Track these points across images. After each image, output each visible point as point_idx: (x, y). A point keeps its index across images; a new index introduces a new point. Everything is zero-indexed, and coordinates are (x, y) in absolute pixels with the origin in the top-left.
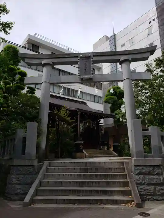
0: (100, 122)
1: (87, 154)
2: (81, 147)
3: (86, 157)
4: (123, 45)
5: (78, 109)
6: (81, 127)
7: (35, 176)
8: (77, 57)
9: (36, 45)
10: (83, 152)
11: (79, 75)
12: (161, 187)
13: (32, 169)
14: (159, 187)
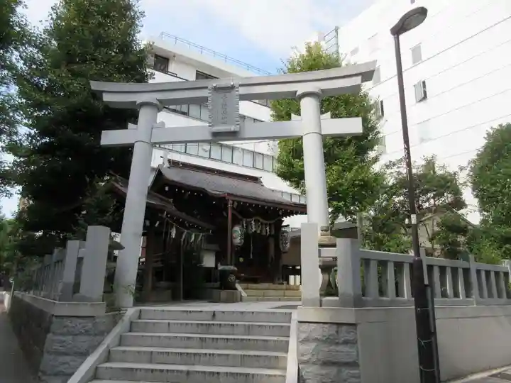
0: (284, 224)
1: (244, 294)
2: (232, 278)
3: (241, 300)
4: (355, 52)
5: (229, 194)
6: (237, 235)
7: (98, 338)
8: (206, 88)
9: (162, 57)
10: (236, 289)
11: (210, 126)
12: (351, 372)
13: (90, 325)
14: (347, 371)
